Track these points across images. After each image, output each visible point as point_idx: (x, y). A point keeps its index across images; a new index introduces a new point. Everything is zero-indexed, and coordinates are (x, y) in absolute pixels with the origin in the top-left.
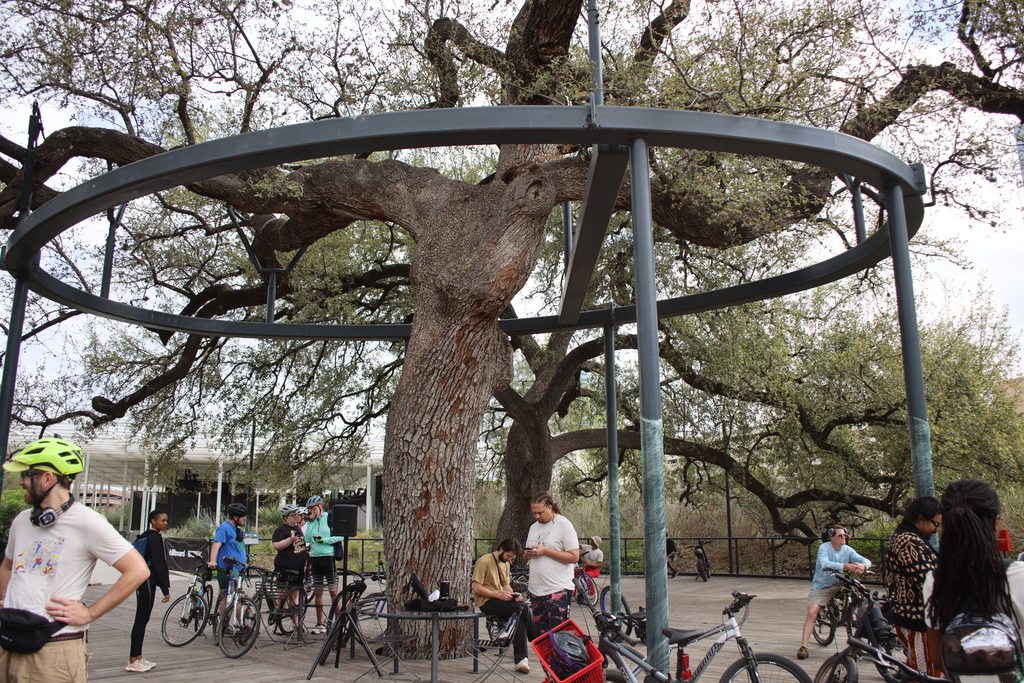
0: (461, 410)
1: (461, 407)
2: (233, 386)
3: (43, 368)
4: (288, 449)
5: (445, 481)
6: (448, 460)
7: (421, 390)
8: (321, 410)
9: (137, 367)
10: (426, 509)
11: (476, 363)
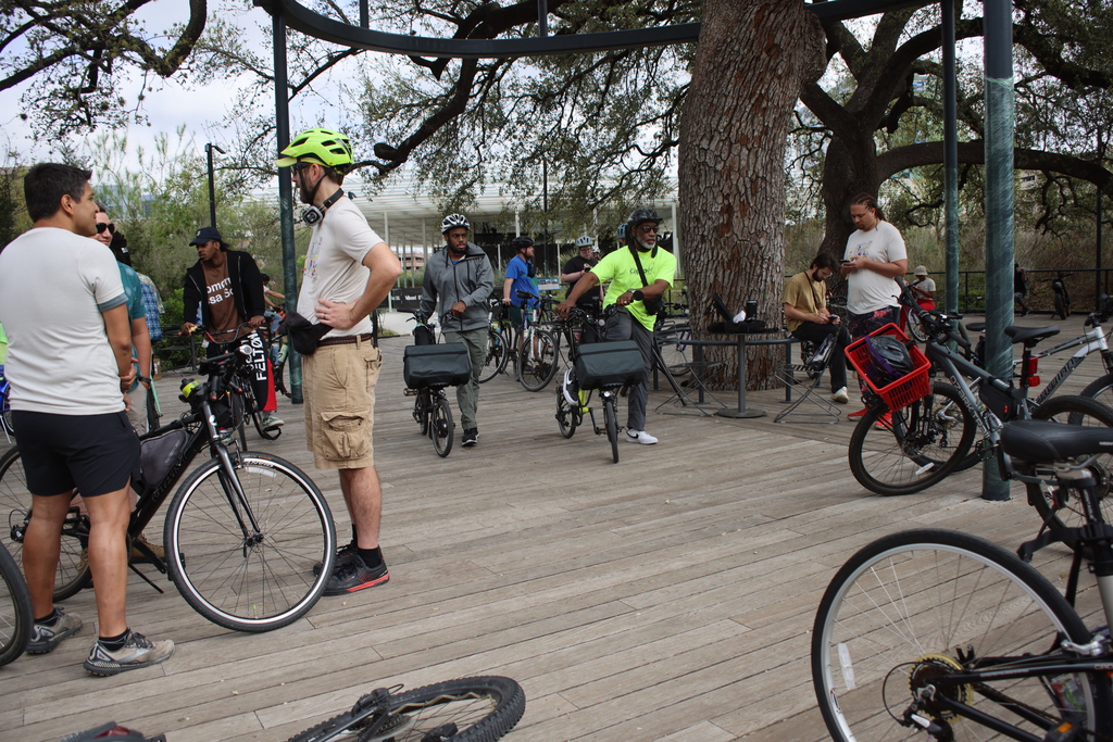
0: (765, 109)
1: (764, 105)
2: (518, 122)
3: (323, 120)
4: (583, 186)
5: (749, 192)
6: (751, 168)
7: (716, 89)
8: (615, 143)
9: (415, 110)
10: (728, 225)
11: (780, 51)
